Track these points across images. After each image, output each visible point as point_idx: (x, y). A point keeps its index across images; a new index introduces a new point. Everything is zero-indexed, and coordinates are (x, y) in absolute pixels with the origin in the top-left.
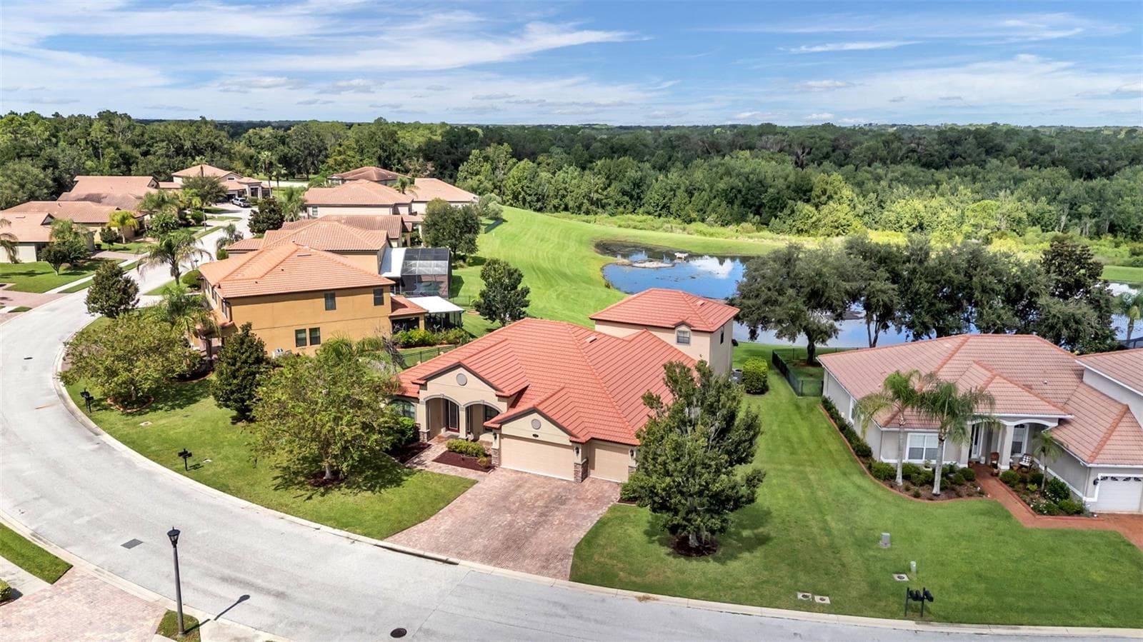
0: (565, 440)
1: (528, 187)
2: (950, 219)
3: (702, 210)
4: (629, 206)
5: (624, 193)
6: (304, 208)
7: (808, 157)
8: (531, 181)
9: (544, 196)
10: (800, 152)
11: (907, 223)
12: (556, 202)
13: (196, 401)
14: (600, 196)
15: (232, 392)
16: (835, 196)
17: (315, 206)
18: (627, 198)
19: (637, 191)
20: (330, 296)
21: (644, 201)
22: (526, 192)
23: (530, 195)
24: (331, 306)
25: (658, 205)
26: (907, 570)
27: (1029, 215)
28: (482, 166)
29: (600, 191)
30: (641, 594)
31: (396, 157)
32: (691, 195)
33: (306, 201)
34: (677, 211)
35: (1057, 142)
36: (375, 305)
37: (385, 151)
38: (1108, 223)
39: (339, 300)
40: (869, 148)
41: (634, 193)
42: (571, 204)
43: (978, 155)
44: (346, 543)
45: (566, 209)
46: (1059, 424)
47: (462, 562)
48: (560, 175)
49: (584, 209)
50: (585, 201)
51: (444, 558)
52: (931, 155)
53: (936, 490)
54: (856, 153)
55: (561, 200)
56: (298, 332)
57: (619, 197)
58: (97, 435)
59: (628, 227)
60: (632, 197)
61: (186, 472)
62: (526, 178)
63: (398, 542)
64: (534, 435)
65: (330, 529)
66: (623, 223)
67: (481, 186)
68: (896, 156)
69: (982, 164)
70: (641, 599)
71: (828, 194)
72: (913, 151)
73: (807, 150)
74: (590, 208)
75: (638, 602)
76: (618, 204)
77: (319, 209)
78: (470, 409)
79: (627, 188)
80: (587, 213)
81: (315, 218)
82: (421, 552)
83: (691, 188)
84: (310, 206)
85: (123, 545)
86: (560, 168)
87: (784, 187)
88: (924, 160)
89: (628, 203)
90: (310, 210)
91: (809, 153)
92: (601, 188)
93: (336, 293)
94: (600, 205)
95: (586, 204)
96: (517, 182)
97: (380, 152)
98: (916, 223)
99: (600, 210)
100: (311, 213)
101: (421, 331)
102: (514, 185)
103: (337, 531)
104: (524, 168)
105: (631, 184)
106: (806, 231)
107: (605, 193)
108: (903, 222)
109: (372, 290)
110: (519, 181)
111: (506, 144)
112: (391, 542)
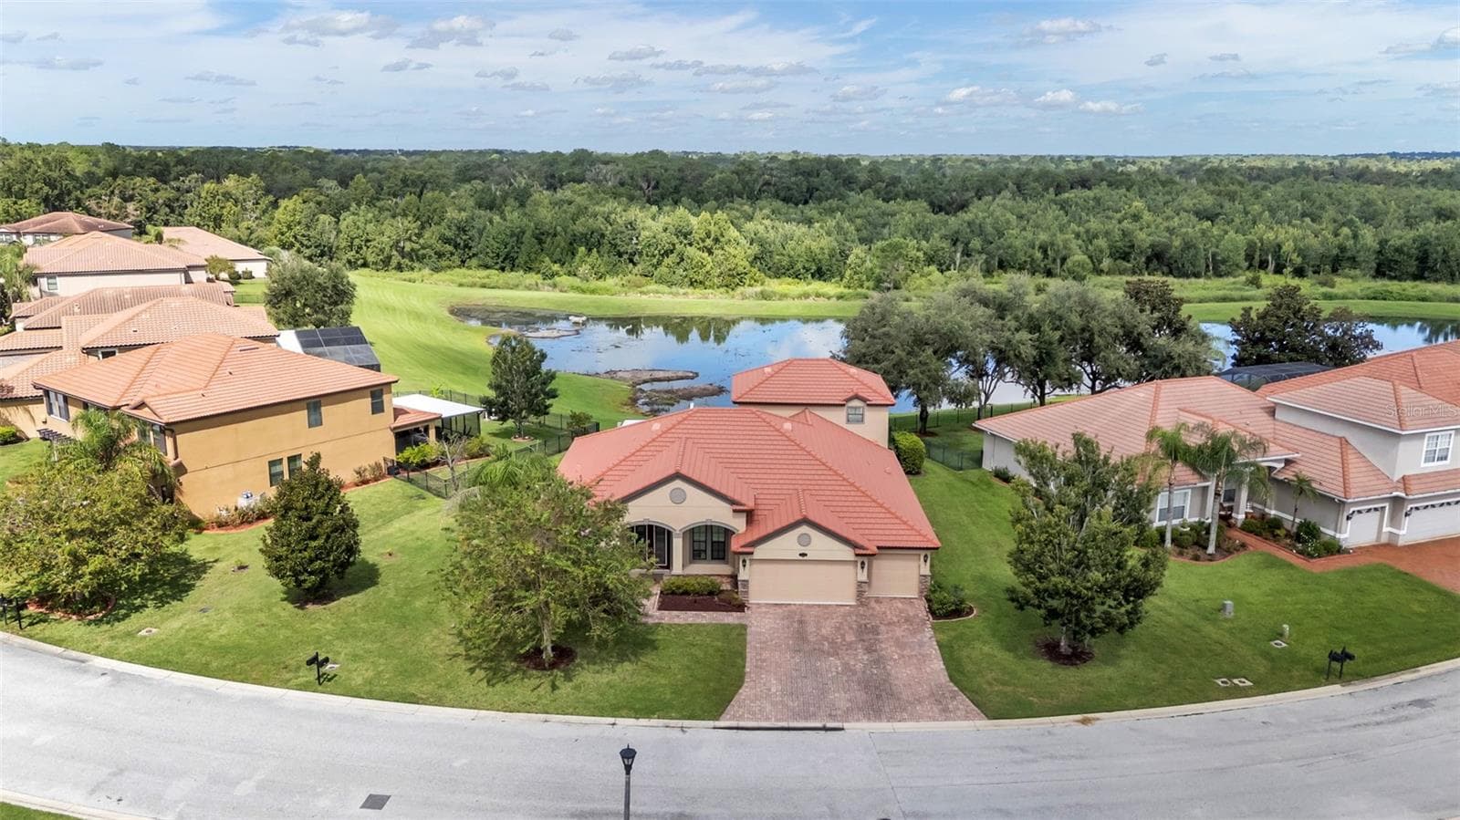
0: (847, 553)
1: (303, 235)
2: (857, 261)
3: (560, 260)
4: (455, 258)
5: (447, 241)
6: (33, 280)
7: (656, 191)
8: (308, 227)
9: (331, 248)
10: (645, 186)
11: (804, 268)
12: (351, 255)
13: (189, 588)
14: (416, 246)
15: (311, 561)
16: (722, 239)
17: (51, 276)
18: (449, 248)
19: (464, 237)
20: (314, 405)
21: (474, 250)
22: (302, 244)
23: (308, 247)
24: (315, 421)
25: (498, 255)
26: (1281, 635)
27: (925, 254)
28: (222, 208)
29: (414, 238)
30: (1079, 717)
31: (73, 196)
32: (541, 242)
33: (36, 268)
34: (526, 262)
35: (903, 174)
36: (373, 413)
37: (53, 187)
38: (997, 259)
39: (325, 410)
40: (722, 181)
41: (458, 240)
42: (371, 259)
43: (836, 188)
44: (677, 734)
45: (365, 265)
46: (1286, 465)
47: (846, 725)
48: (347, 220)
49: (394, 262)
50: (394, 252)
51: (819, 725)
52: (789, 189)
53: (1211, 549)
54: (708, 187)
55: (357, 252)
56: (272, 464)
57: (439, 246)
58: (83, 662)
59: (473, 285)
60: (456, 246)
61: (320, 688)
62: (299, 223)
63: (741, 718)
64: (801, 555)
65: (632, 721)
66: (464, 281)
67: (253, 236)
68: (752, 191)
69: (842, 198)
70: (1084, 722)
71: (713, 236)
72: (767, 183)
73: (653, 184)
74: (402, 261)
75: (1082, 726)
76: (440, 255)
77: (58, 280)
78: (692, 533)
79: (449, 234)
80: (399, 268)
81: (52, 295)
82: (785, 724)
83: (537, 232)
84: (42, 275)
85: (363, 807)
86: (347, 208)
87: (661, 230)
88: (782, 194)
89: (452, 254)
90: (43, 282)
91: (656, 187)
92: (416, 235)
93: (323, 400)
94: (416, 257)
95: (396, 258)
96: (285, 229)
97: (46, 189)
98: (814, 268)
99: (416, 264)
100: (45, 287)
101: (432, 445)
102: (283, 234)
103: (643, 721)
104: (295, 210)
105: (454, 228)
106: (701, 283)
107: (421, 241)
108: (799, 266)
109: (368, 391)
110: (289, 227)
111: (254, 176)
112: (730, 719)
